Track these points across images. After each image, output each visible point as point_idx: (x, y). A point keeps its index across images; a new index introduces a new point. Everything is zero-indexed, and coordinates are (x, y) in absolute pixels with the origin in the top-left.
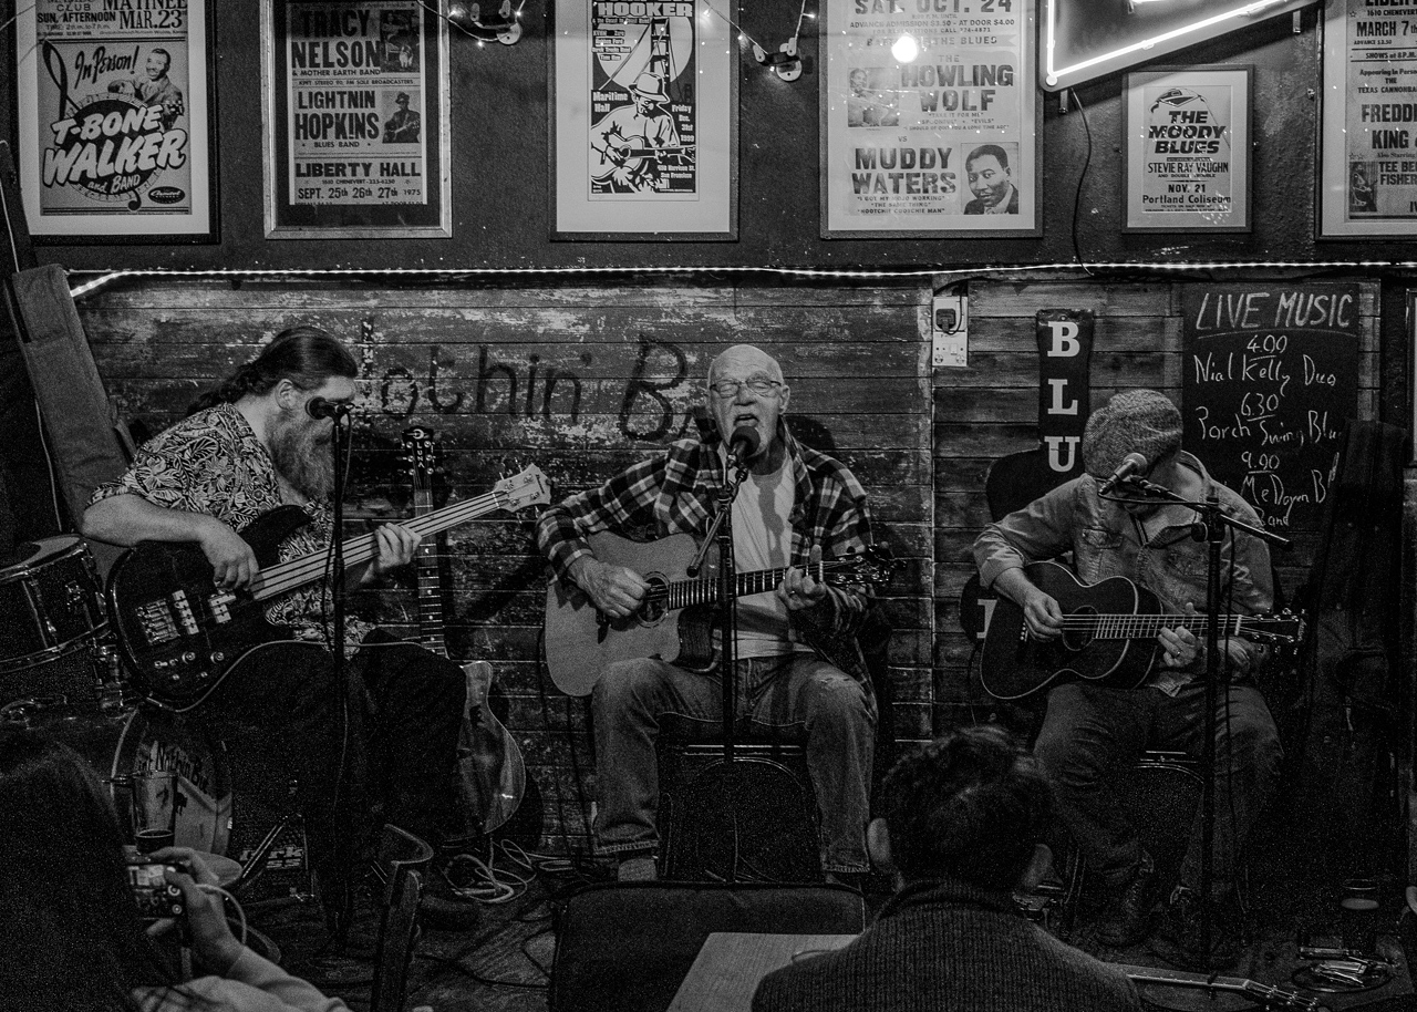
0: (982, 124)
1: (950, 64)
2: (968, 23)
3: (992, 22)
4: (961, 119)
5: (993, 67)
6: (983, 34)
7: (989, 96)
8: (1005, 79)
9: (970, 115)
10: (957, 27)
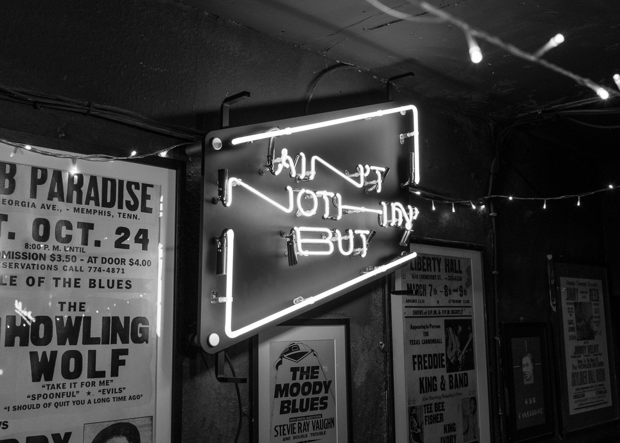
0: (111, 396)
1: (74, 315)
2: (99, 260)
3: (127, 262)
4: (85, 389)
5: (127, 319)
6: (116, 276)
7: (121, 358)
8: (140, 335)
9: (97, 384)
10: (85, 265)
